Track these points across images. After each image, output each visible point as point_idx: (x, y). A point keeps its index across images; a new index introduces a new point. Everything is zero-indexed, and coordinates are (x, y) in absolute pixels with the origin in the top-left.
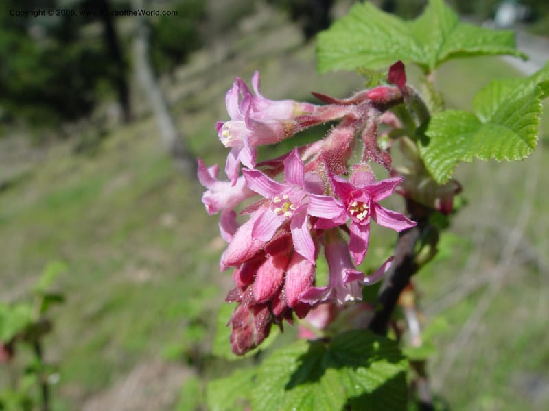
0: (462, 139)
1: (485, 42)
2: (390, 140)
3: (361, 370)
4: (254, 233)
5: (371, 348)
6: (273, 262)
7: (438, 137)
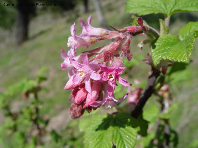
0: (169, 47)
1: (192, 5)
2: (143, 44)
3: (121, 128)
4: (73, 80)
5: (127, 121)
6: (83, 90)
7: (159, 45)
